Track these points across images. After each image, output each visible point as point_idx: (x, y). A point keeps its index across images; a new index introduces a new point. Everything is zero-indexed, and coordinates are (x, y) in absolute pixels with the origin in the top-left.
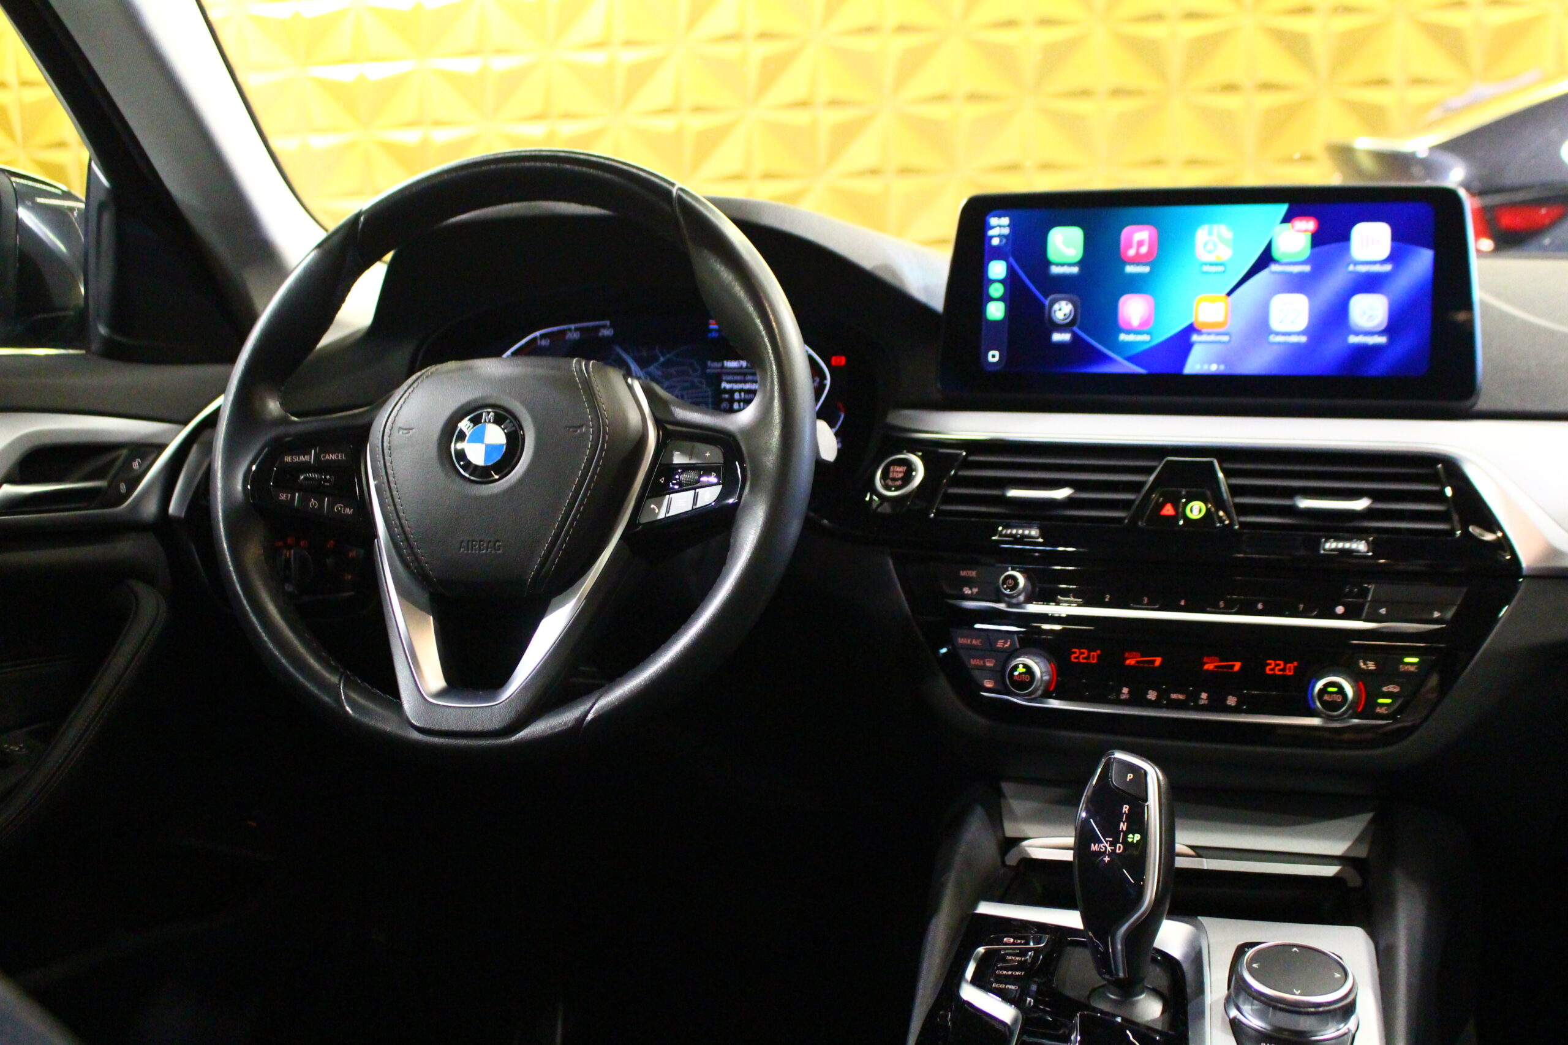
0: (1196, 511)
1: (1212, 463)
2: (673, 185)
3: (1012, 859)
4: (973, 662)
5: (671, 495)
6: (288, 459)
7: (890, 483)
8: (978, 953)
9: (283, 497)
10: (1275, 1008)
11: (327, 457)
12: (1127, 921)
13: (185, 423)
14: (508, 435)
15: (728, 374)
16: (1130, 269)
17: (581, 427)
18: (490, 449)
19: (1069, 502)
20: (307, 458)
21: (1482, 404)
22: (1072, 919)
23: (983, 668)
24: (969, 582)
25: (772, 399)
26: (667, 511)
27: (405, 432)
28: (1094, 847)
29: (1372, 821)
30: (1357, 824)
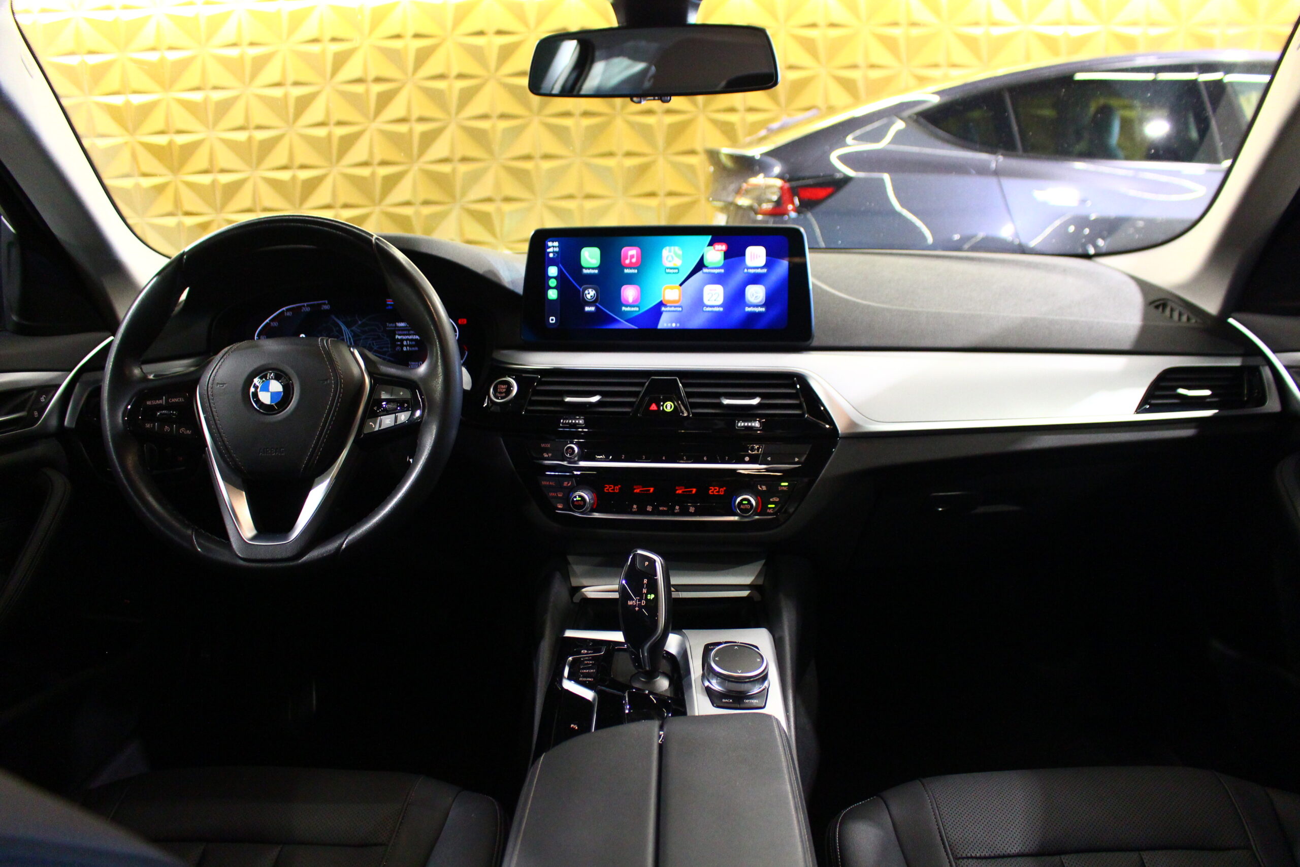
0: (669, 407)
1: (676, 379)
2: (372, 236)
3: (576, 599)
4: (551, 494)
5: (381, 417)
6: (149, 403)
7: (498, 395)
8: (569, 660)
9: (148, 426)
10: (729, 681)
11: (173, 400)
12: (649, 641)
13: (71, 371)
14: (284, 387)
15: (399, 330)
16: (627, 271)
17: (327, 380)
18: (273, 395)
19: (598, 404)
20: (161, 402)
21: (815, 343)
22: (617, 636)
23: (557, 497)
24: (546, 450)
25: (437, 362)
26: (380, 426)
27: (221, 385)
28: (630, 603)
29: (764, 565)
30: (757, 567)
